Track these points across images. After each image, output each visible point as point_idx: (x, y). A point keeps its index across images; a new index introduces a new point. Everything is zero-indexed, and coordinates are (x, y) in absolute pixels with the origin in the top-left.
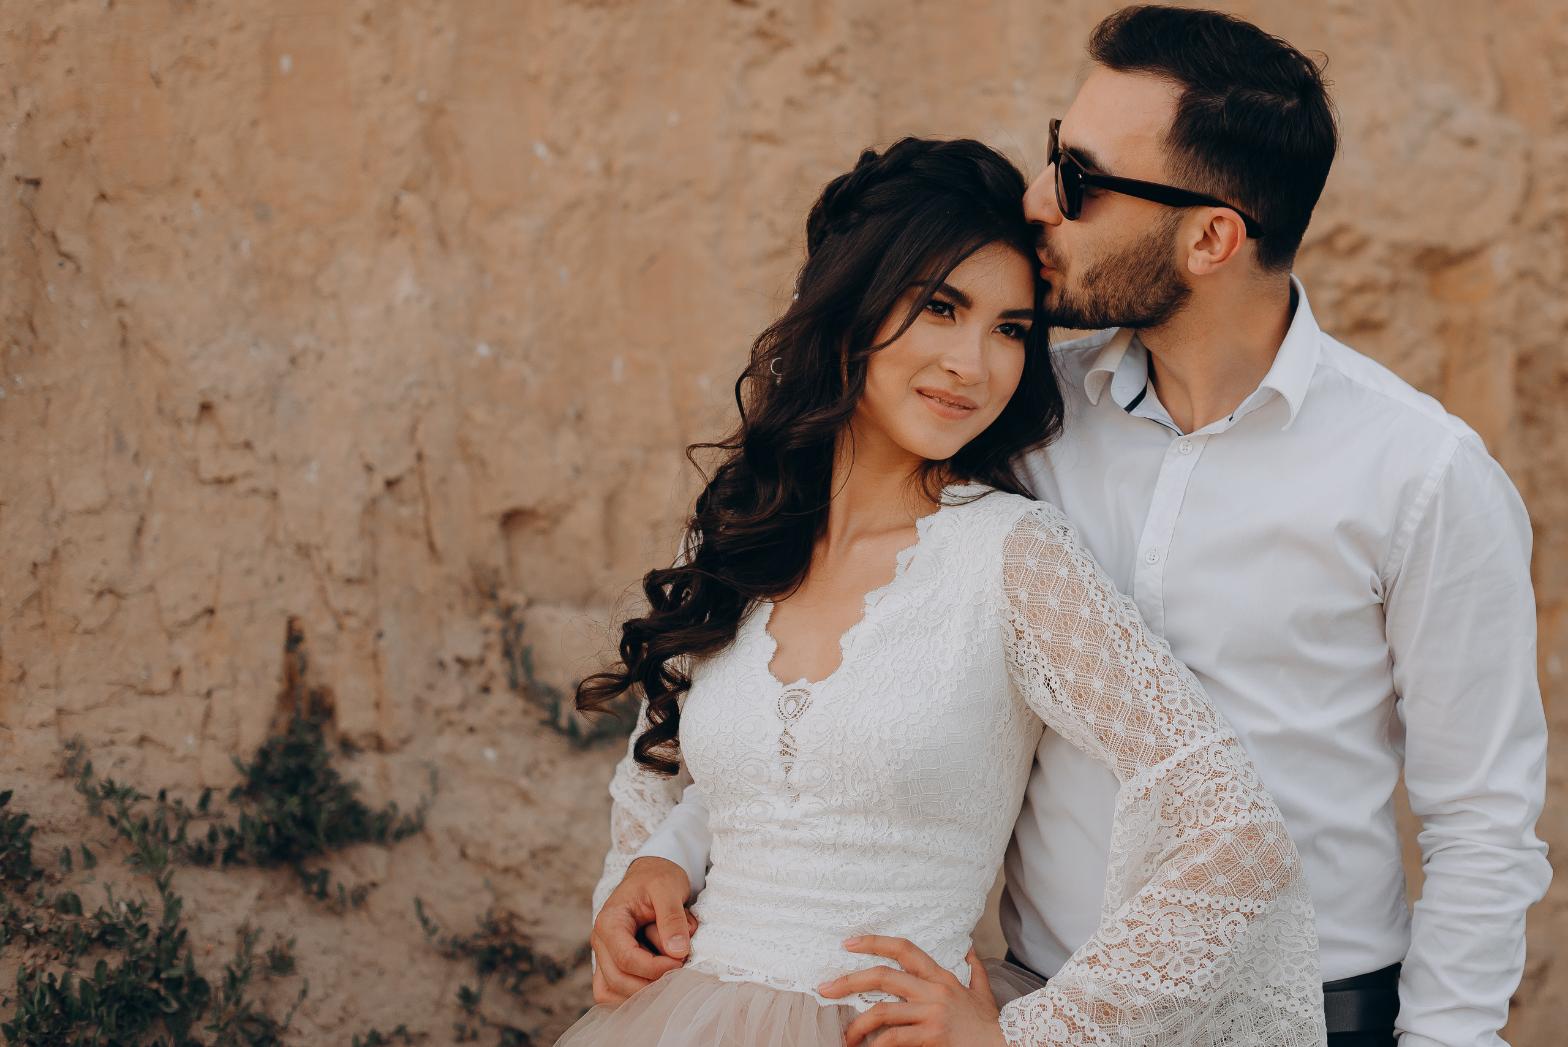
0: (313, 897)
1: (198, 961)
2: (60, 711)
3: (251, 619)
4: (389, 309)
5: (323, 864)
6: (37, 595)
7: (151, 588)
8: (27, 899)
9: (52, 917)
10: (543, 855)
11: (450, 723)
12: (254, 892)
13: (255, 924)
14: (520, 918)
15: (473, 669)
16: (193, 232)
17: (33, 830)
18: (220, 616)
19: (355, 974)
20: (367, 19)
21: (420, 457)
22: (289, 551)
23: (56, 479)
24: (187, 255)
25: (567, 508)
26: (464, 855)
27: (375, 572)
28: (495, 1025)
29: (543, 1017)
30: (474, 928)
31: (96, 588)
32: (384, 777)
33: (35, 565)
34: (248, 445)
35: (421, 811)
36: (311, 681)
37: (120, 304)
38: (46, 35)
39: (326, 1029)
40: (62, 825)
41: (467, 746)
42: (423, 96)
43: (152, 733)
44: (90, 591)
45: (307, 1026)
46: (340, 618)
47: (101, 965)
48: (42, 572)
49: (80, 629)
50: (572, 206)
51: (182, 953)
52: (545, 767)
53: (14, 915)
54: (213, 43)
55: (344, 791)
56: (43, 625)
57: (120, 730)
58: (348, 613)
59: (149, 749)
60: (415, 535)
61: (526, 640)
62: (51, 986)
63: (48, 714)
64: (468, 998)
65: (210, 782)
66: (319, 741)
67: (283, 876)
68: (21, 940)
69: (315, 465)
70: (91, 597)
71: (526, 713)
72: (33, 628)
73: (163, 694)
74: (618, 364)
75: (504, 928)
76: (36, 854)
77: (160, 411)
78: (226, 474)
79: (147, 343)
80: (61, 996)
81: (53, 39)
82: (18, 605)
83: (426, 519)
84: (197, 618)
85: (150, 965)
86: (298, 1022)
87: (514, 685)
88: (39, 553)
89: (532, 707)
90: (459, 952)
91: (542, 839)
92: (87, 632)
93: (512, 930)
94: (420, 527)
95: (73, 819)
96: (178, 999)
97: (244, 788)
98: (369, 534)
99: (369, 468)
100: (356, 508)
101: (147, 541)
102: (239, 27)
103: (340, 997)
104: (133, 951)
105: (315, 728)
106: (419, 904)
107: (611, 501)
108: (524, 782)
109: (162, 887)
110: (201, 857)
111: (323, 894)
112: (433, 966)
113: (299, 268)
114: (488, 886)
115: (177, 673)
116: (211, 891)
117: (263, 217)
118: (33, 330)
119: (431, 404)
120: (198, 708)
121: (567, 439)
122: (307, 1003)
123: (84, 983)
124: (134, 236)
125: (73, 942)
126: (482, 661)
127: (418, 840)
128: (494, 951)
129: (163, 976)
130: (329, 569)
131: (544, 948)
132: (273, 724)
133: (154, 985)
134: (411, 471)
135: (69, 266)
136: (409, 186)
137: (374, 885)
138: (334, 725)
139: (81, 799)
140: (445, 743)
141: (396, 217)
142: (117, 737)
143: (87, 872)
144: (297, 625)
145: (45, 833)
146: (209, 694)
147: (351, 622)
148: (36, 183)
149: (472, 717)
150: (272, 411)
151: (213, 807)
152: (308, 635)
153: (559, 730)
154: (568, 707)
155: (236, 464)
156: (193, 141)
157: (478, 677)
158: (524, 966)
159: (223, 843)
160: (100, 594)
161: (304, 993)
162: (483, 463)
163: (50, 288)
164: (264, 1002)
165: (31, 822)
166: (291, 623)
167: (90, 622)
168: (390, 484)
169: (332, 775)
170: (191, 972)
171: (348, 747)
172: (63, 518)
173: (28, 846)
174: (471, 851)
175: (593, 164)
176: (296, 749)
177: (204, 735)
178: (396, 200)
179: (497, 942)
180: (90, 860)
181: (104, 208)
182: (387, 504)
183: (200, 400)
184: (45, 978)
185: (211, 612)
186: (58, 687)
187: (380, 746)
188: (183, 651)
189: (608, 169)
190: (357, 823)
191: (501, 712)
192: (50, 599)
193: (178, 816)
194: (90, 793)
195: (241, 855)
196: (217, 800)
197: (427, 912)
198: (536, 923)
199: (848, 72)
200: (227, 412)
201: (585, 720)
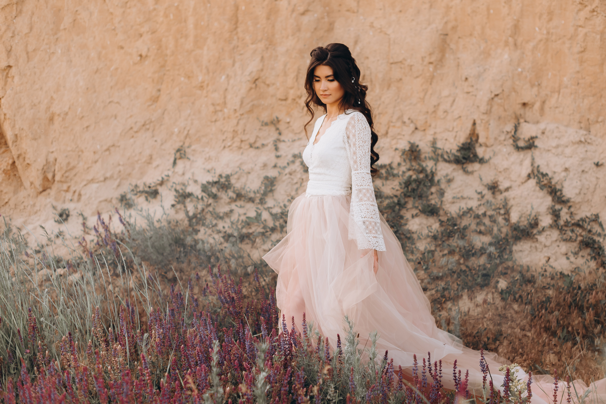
1: (437, 178)
2: (435, 133)
3: (467, 119)
4: (502, 61)
5: (467, 166)
6: (435, 111)
11: (501, 143)
12: (452, 168)
15: (508, 134)
21: (503, 90)
22: (476, 107)
25: (534, 103)
27: (491, 112)
32: (485, 151)
33: (435, 106)
35: (490, 159)
36: (476, 132)
40: (427, 153)
43: (448, 138)
46: (482, 120)
49: (440, 118)
50: (541, 40)
55: (475, 153)
57: (444, 137)
58: (484, 120)
63: (433, 133)
65: (453, 148)
66: (475, 143)
69: (482, 91)
70: (443, 112)
72: (433, 117)
73: (451, 131)
74: (550, 74)
77: (461, 79)
83: (504, 103)
84: (458, 117)
88: (436, 104)
91: (507, 167)
93: (496, 183)
97: (458, 150)
98: (490, 105)
99: (491, 92)
100: (487, 99)
102: (483, 4)
106: (480, 175)
107: (543, 102)
109: (435, 164)
116: (445, 167)
119: (507, 80)
120: (455, 134)
121: (535, 89)
126: (510, 132)
127: (487, 164)
130: (481, 111)
131: (500, 187)
132: (467, 139)
134: (501, 93)
136: (510, 36)
138: (478, 141)
146: (457, 132)
147: (484, 122)
151: (452, 153)
152: (476, 123)
154: (518, 142)
155: (470, 89)
162: (518, 93)
165: (421, 151)
166: (474, 121)
167: (442, 117)
168: (496, 95)
169: (475, 150)
171: (479, 145)
173: (420, 155)
176: (469, 144)
177: (454, 140)
178: (508, 39)
180: (430, 159)
182: (495, 99)
183: (466, 77)
186: (436, 128)
187: (487, 146)
188: (455, 124)
193: (445, 153)
198: (501, 182)
199: (599, 12)
200: (470, 79)
201: (522, 145)
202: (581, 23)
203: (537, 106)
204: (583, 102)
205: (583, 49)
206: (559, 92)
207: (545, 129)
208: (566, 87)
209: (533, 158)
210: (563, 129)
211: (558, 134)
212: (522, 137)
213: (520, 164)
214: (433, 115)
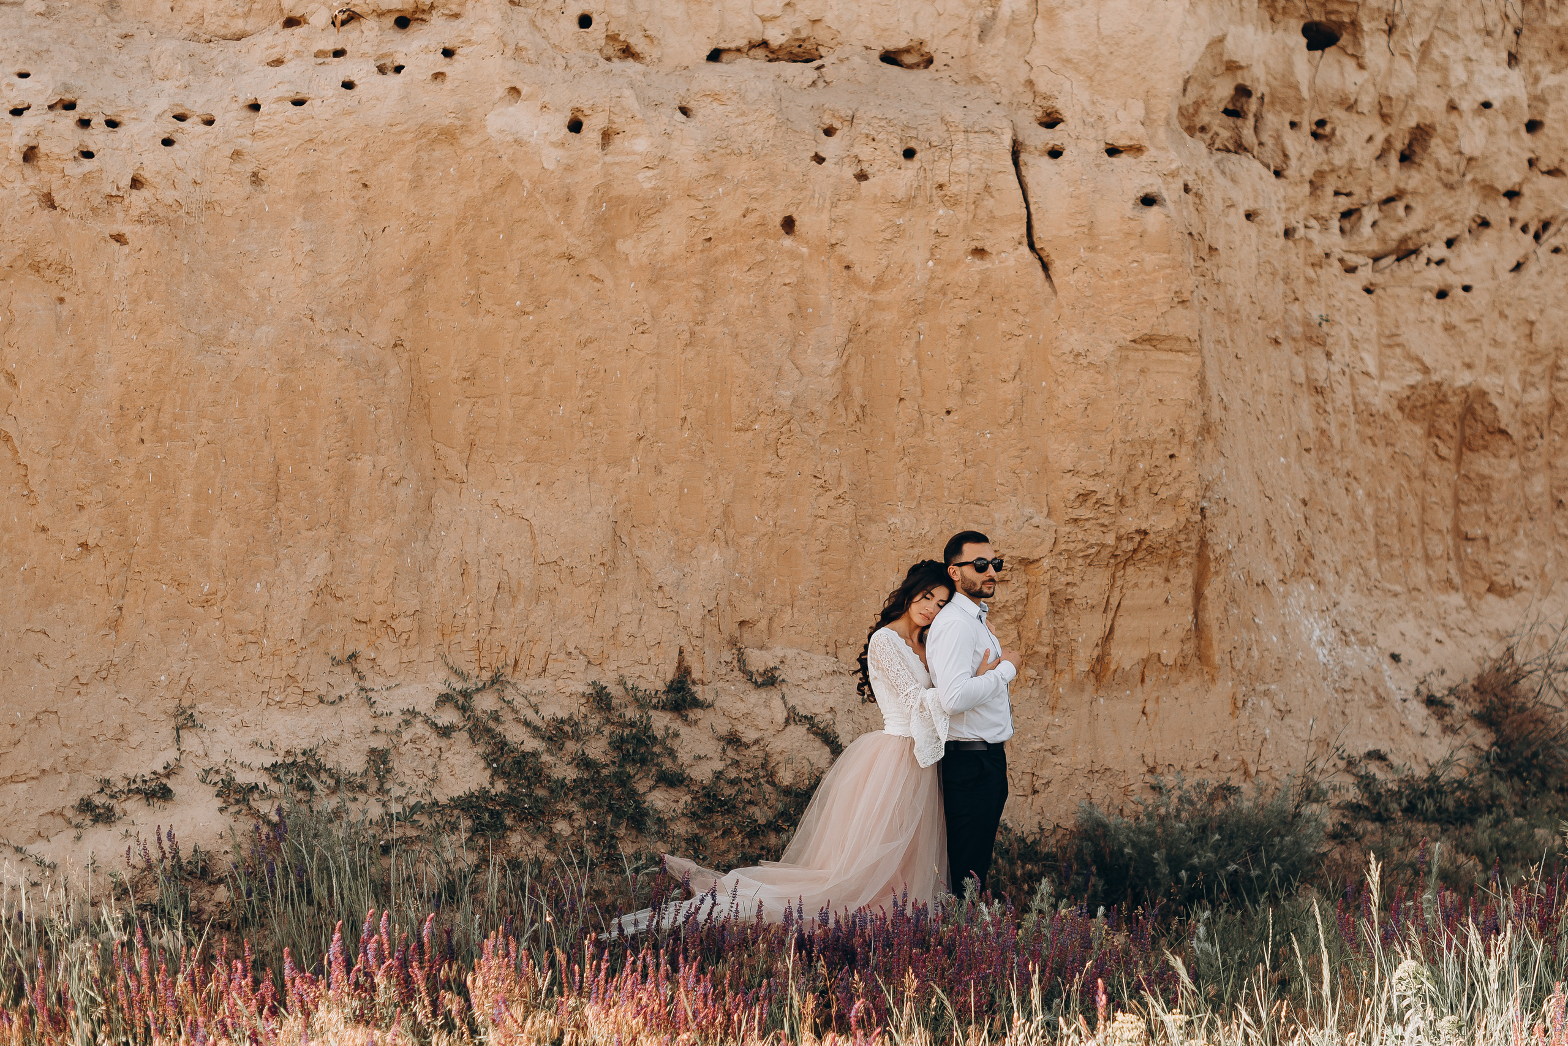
0: (683, 721)
1: (655, 733)
2: (618, 667)
3: (670, 646)
4: (711, 562)
5: (687, 713)
6: (613, 636)
7: (643, 636)
8: (611, 714)
9: (617, 718)
10: (746, 715)
11: (722, 679)
12: (669, 718)
13: (669, 725)
14: (738, 732)
15: (729, 664)
16: (658, 538)
17: (612, 697)
18: (661, 644)
19: (694, 741)
20: (709, 479)
21: (718, 604)
22: (681, 628)
23: (619, 604)
24: (656, 544)
25: (758, 621)
26: (724, 714)
27: (704, 635)
28: (730, 757)
29: (743, 757)
30: (726, 733)
32: (703, 691)
33: (613, 627)
34: (671, 598)
35: (713, 701)
36: (685, 664)
37: (637, 557)
38: (621, 481)
39: (687, 753)
40: (619, 696)
41: (726, 685)
42: (724, 502)
43: (642, 675)
44: (628, 636)
45: (682, 751)
46: (694, 647)
47: (631, 731)
48: (615, 630)
49: (624, 646)
50: (764, 535)
51: (651, 730)
52: (748, 692)
53: (608, 717)
54: (666, 484)
55: (692, 694)
56: (614, 644)
57: (634, 673)
58: (696, 646)
59: (641, 679)
60: (715, 626)
61: (744, 658)
62: (619, 735)
63: (615, 668)
64: (724, 750)
65: (657, 689)
66: (686, 680)
67: (676, 715)
68: (610, 724)
69: (689, 605)
71: (743, 677)
72: (612, 645)
73: (645, 664)
74: (775, 580)
75: (734, 734)
76: (612, 703)
77: (647, 587)
78: (665, 606)
79: (644, 568)
80: (622, 738)
81: (623, 481)
82: (608, 638)
83: (718, 622)
84: (656, 644)
85: (643, 732)
86: (680, 750)
87: (740, 669)
88: (614, 624)
89: (745, 676)
91: (746, 711)
92: (626, 646)
93: (736, 735)
94: (717, 624)
95: (621, 695)
96: (650, 741)
97: (666, 691)
98: (703, 625)
99: (704, 607)
100: (700, 617)
101: (642, 623)
103: (690, 746)
104: (639, 728)
105: (685, 677)
106: (712, 726)
107: (770, 620)
108: (742, 696)
109: (646, 714)
110: (655, 708)
111: (686, 720)
112: (714, 742)
113: (686, 549)
114: (730, 723)
115: (649, 659)
116: (658, 716)
117: (677, 534)
118: (614, 563)
119: (722, 589)
120: (655, 669)
121: (759, 601)
122: (682, 746)
123: (627, 735)
124: (641, 538)
125: (623, 725)
126: (732, 662)
127: (712, 709)
128: (731, 739)
129: (646, 735)
130: (692, 634)
131: (744, 740)
132: (674, 675)
133: (644, 737)
134: (715, 608)
135: (624, 546)
136: (718, 527)
137: (700, 719)
138: (690, 677)
139: (623, 690)
140: (720, 684)
141: (715, 536)
142: (632, 675)
143: (625, 709)
144: (682, 648)
145: (614, 698)
146: (658, 665)
147: (697, 649)
148: (616, 522)
149: (728, 678)
150: (678, 589)
152: (685, 651)
153: (752, 682)
154: (755, 676)
155: (668, 603)
156: (659, 512)
157: (730, 667)
158: (739, 744)
159: (661, 704)
160: (630, 637)
161: (682, 743)
162: (735, 607)
163: (619, 552)
164: (671, 744)
165: (611, 695)
166: (680, 647)
167: (627, 644)
168: (709, 611)
169: (690, 689)
170: (653, 735)
171: (694, 683)
172: (621, 615)
173: (611, 701)
174: (726, 713)
175: (771, 523)
176: (679, 682)
177: (656, 676)
178: (715, 531)
179: (732, 737)
180: (626, 707)
181: (634, 530)
182: (708, 616)
183: (659, 585)
184: (617, 733)
185: (659, 643)
186: (618, 661)
187: (703, 683)
188: (651, 653)
189: (775, 524)
190: (696, 703)
191: (736, 677)
192: (616, 637)
193: (649, 697)
194: (626, 689)
195: (666, 708)
196: (659, 694)
197: (714, 728)
198: (742, 733)
200: (666, 589)
201: (760, 680)
202: (821, 513)
203: (763, 624)
204: (828, 619)
205: (824, 548)
206: (793, 606)
207: (785, 657)
208: (803, 599)
209: (783, 697)
210: (806, 655)
211: (803, 663)
212: (753, 669)
213: (766, 706)
214: (612, 642)
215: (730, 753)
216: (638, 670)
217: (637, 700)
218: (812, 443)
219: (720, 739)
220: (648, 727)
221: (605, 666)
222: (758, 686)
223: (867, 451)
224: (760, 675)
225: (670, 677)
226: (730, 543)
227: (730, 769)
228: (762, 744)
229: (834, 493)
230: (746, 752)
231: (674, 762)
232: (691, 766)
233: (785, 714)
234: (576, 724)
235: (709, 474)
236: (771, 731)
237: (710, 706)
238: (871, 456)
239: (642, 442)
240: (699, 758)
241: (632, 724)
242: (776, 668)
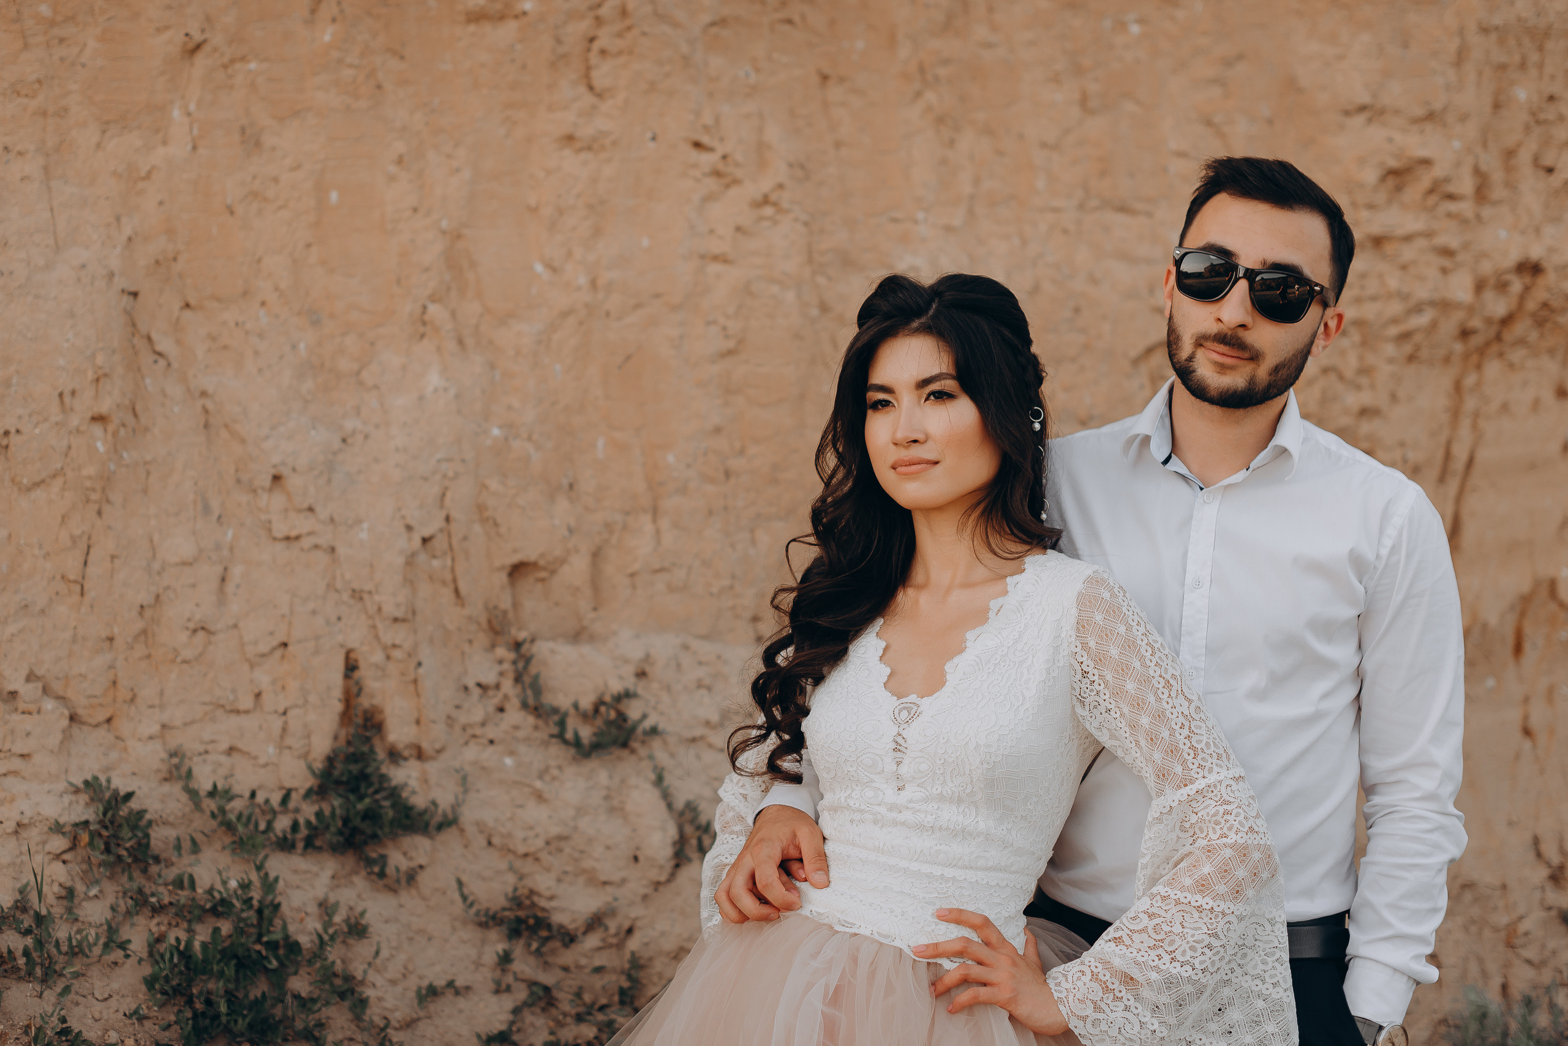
0: (374, 877)
1: (292, 928)
2: (164, 726)
3: (317, 652)
4: (421, 398)
5: (382, 851)
6: (144, 632)
7: (235, 626)
8: (149, 878)
9: (170, 892)
10: (557, 843)
11: (474, 736)
12: (328, 873)
13: (332, 899)
14: (539, 895)
15: (491, 693)
16: (261, 336)
17: (150, 823)
18: (290, 648)
19: (411, 939)
20: (400, 161)
21: (448, 519)
22: (345, 596)
23: (156, 537)
24: (256, 353)
25: (563, 561)
26: (490, 843)
27: (414, 613)
28: (523, 980)
29: (561, 974)
30: (502, 902)
31: (192, 625)
32: (424, 779)
33: (142, 607)
34: (311, 509)
35: (456, 807)
36: (365, 702)
37: (204, 394)
38: (143, 174)
39: (393, 982)
40: (171, 819)
41: (488, 755)
42: (444, 224)
43: (240, 745)
44: (187, 628)
45: (379, 980)
46: (389, 650)
47: (216, 930)
48: (148, 613)
49: (179, 660)
50: (565, 314)
51: (278, 922)
52: (555, 772)
53: (140, 891)
54: (276, 180)
55: (394, 794)
56: (149, 656)
57: (213, 742)
58: (394, 646)
59: (236, 757)
60: (444, 583)
61: (533, 669)
62: (177, 948)
63: (155, 729)
64: (503, 959)
65: (288, 785)
66: (372, 750)
67: (350, 860)
68: (147, 911)
69: (365, 525)
70: (188, 633)
71: (536, 728)
72: (141, 659)
73: (247, 712)
74: (601, 443)
75: (527, 902)
76: (153, 842)
77: (239, 481)
78: (293, 533)
79: (226, 426)
80: (186, 955)
81: (148, 176)
82: (130, 640)
83: (453, 570)
84: (274, 649)
85: (253, 930)
86: (372, 976)
87: (525, 705)
88: (145, 597)
89: (540, 723)
90: (491, 923)
91: (555, 830)
92: (184, 662)
93: (533, 905)
94: (448, 577)
95: (180, 814)
96: (277, 958)
97: (315, 788)
98: (409, 582)
99: (409, 528)
100: (400, 561)
101: (230, 587)
102: (297, 167)
103: (402, 957)
104: (240, 920)
105: (368, 740)
106: (460, 883)
107: (596, 555)
108: (538, 784)
109: (259, 868)
110: (285, 845)
111: (382, 875)
112: (469, 933)
113: (345, 365)
114: (511, 869)
115: (258, 695)
116: (295, 872)
117: (316, 323)
118: (135, 415)
119: (457, 475)
120: (278, 723)
122: (378, 961)
123: (204, 945)
124: (212, 338)
125: (190, 912)
126: (497, 687)
127: (453, 830)
128: (519, 920)
129: (265, 939)
130: (380, 610)
131: (558, 918)
132: (336, 738)
133: (258, 947)
134: (441, 530)
135: (162, 363)
136: (433, 298)
137: (421, 867)
138: (383, 738)
139: (184, 797)
140: (471, 753)
141: (424, 323)
142: (210, 747)
143: (193, 857)
144: (353, 655)
145: (158, 825)
146: (285, 713)
147: (397, 654)
148: (135, 295)
149: (491, 732)
150: (329, 481)
151: (292, 805)
152: (362, 664)
153: (566, 742)
154: (572, 723)
155: (301, 524)
156: (259, 261)
157: (495, 700)
158: (544, 933)
159: (304, 832)
160: (195, 631)
161: (377, 953)
162: (496, 525)
163: (148, 381)
164: (343, 961)
165: (148, 816)
166: (348, 653)
167: (187, 654)
168: (425, 541)
169: (383, 778)
170: (287, 937)
171: (394, 756)
172: (163, 569)
173: (147, 836)
174: (496, 840)
175: (582, 280)
176: (354, 758)
177: (282, 747)
178: (425, 308)
179: (521, 914)
180: (196, 848)
181: (188, 314)
182: (422, 557)
183: (273, 471)
184: (173, 941)
185: (285, 645)
186: (162, 707)
187: (420, 755)
188: (263, 678)
189: (593, 283)
190: (407, 816)
191: (516, 728)
192: (154, 635)
193: (263, 812)
194: (193, 794)
195: (318, 843)
196: (295, 799)
197: (466, 891)
198: (551, 898)
199: (785, 205)
200: (294, 482)
201: (586, 733)
202: (716, 246)
203: (577, 569)
204: (753, 542)
205: (731, 344)
206: (655, 512)
207: (647, 658)
208: (683, 491)
209: (659, 780)
210: (706, 649)
211: (701, 672)
212: (563, 702)
213: (612, 810)
214: (140, 650)
215: (524, 966)
216: (225, 729)
217: (229, 827)
218: (685, 48)
219: (489, 920)
220: (268, 911)
221: (124, 727)
222: (584, 751)
223: (825, 78)
224: (585, 717)
225: (322, 746)
226: (470, 341)
227: (529, 1018)
228: (612, 925)
229: (753, 189)
230: (567, 957)
231: (358, 1018)
232: (409, 1024)
233: (672, 832)
234: (39, 919)
235: (400, 147)
236: (637, 886)
237: (449, 822)
238: (835, 92)
239: (200, 59)
240: (431, 993)
241: (220, 908)
242: (628, 695)
